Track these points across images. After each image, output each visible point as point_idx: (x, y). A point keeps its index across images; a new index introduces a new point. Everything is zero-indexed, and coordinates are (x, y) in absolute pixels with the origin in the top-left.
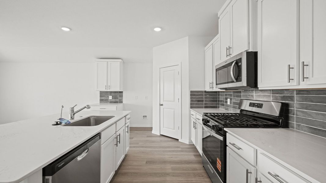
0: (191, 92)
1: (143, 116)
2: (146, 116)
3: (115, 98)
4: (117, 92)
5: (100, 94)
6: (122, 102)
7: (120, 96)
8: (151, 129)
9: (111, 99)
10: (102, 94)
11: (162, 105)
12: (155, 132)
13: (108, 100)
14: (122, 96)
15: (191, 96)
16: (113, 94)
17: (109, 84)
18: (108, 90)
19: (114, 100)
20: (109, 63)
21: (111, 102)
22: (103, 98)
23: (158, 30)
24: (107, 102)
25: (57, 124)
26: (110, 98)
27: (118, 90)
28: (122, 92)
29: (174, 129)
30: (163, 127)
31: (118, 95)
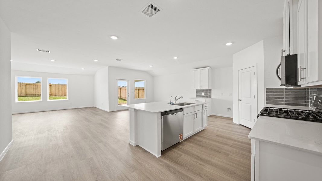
0: (267, 89)
1: (228, 109)
2: (230, 109)
4: (207, 90)
5: (197, 91)
6: (211, 97)
7: (209, 93)
8: (232, 119)
10: (198, 91)
11: (241, 100)
12: (235, 121)
13: (201, 95)
14: (211, 93)
15: (266, 93)
16: (204, 91)
17: (201, 85)
18: (201, 89)
19: (205, 95)
20: (201, 71)
21: (203, 97)
22: (198, 94)
23: (229, 44)
24: (200, 97)
25: (169, 104)
26: (203, 94)
27: (207, 88)
28: (211, 90)
29: (251, 121)
30: (242, 119)
31: (208, 92)
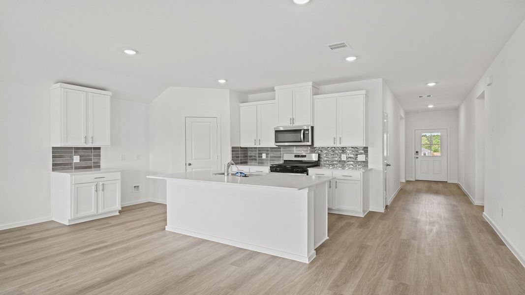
2: (138, 186)
3: (85, 160)
4: (90, 149)
5: (53, 153)
6: (99, 167)
7: (95, 155)
9: (79, 161)
10: (58, 152)
13: (71, 164)
14: (99, 155)
15: (232, 152)
16: (82, 153)
21: (78, 168)
22: (59, 161)
26: (76, 159)
28: (99, 148)
